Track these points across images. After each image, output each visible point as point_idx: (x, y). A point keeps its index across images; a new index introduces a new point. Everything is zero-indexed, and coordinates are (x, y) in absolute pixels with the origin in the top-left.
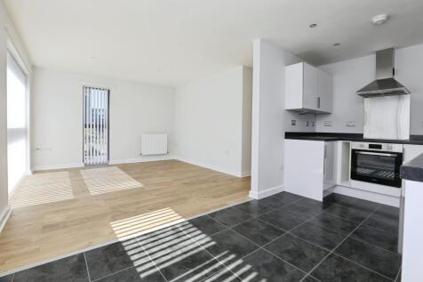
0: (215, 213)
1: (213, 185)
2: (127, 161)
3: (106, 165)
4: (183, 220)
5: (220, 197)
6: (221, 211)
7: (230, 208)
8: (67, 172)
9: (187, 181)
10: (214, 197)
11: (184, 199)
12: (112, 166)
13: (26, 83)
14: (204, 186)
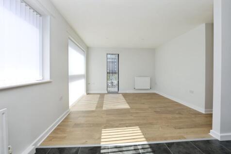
0: (173, 144)
1: (177, 116)
2: (127, 92)
3: (117, 93)
4: (146, 143)
5: (180, 128)
6: (178, 144)
7: (187, 143)
8: (99, 95)
9: (158, 110)
10: (175, 128)
11: (151, 124)
12: (120, 93)
13: (84, 55)
14: (169, 116)
